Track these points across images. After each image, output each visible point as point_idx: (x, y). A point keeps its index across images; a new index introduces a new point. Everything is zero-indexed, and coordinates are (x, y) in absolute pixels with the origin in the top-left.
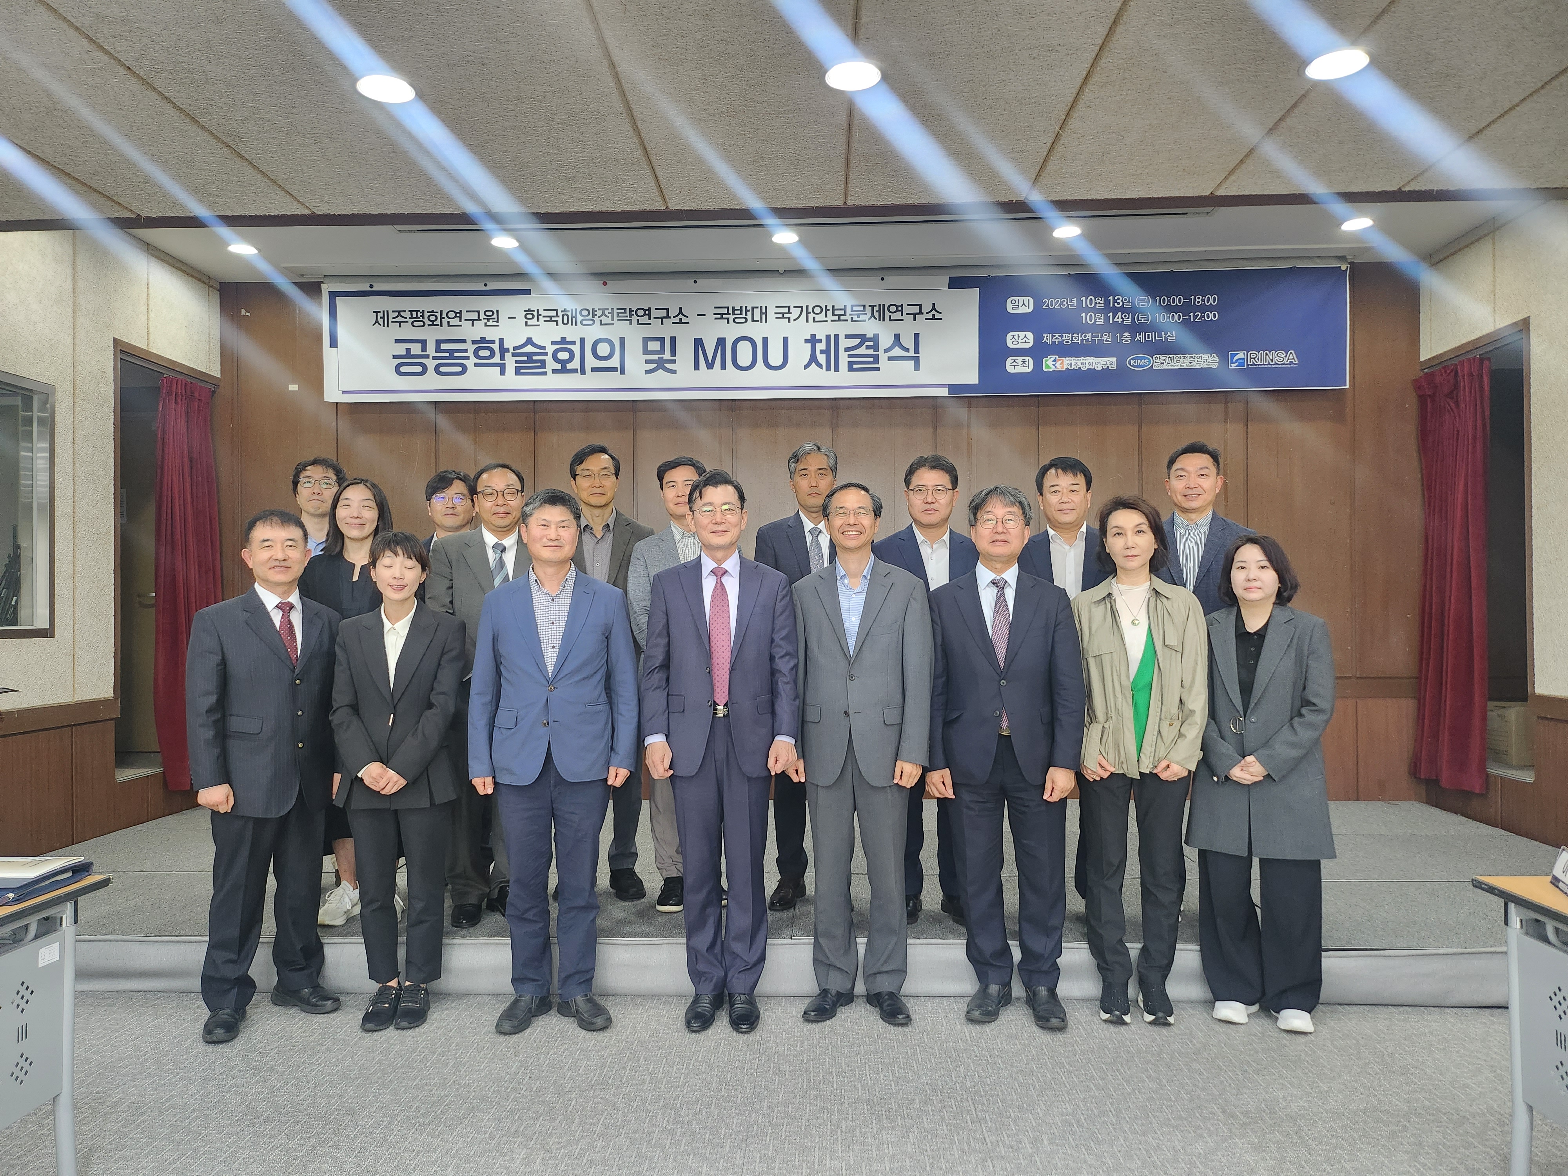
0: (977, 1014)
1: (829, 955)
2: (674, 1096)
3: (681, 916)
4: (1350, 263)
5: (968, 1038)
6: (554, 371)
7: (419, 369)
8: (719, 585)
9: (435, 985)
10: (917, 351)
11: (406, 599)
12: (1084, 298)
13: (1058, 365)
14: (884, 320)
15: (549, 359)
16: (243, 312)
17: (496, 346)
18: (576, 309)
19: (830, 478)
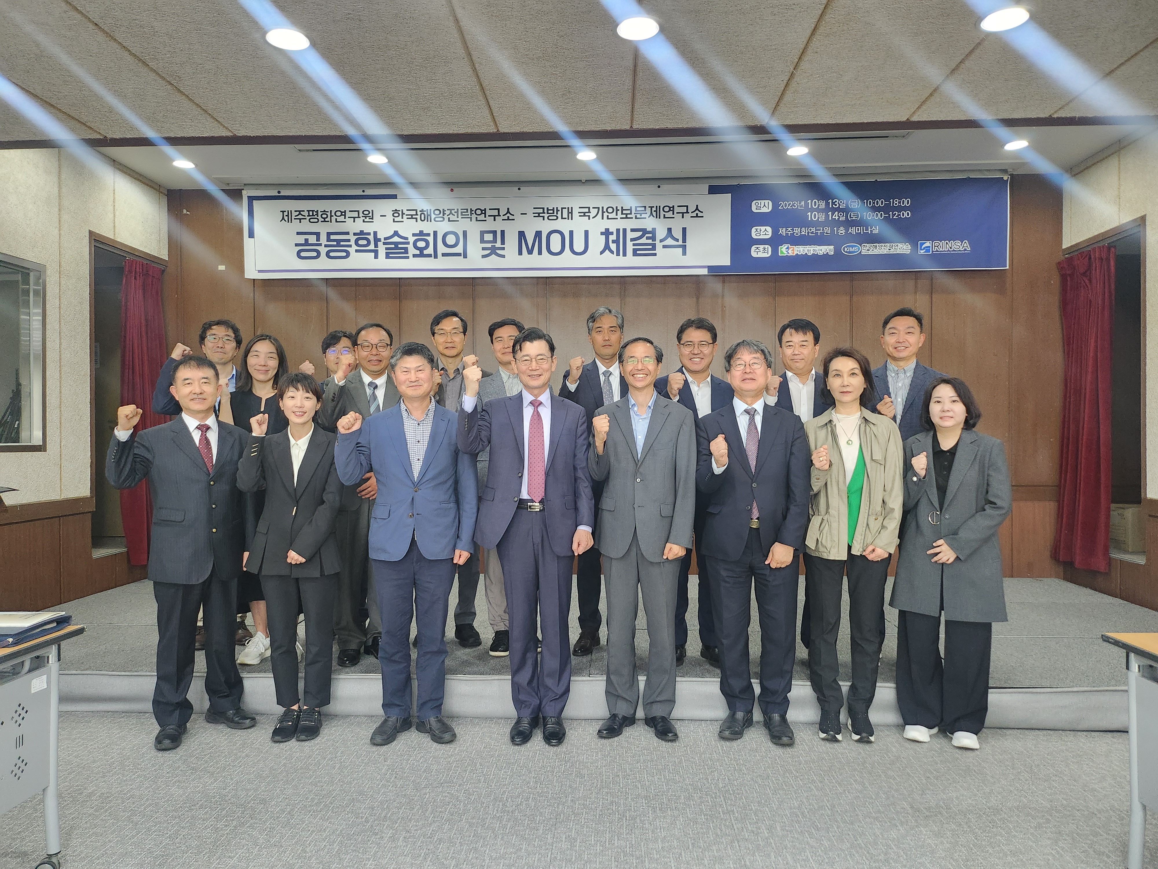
0: (727, 733)
1: (618, 689)
2: (502, 792)
3: (508, 659)
4: (1010, 175)
5: (721, 752)
6: (414, 256)
7: (315, 254)
8: (535, 413)
9: (325, 709)
10: (684, 240)
11: (305, 423)
12: (810, 201)
13: (790, 251)
14: (660, 218)
15: (410, 247)
16: (185, 211)
17: (371, 237)
18: (430, 210)
19: (618, 333)
